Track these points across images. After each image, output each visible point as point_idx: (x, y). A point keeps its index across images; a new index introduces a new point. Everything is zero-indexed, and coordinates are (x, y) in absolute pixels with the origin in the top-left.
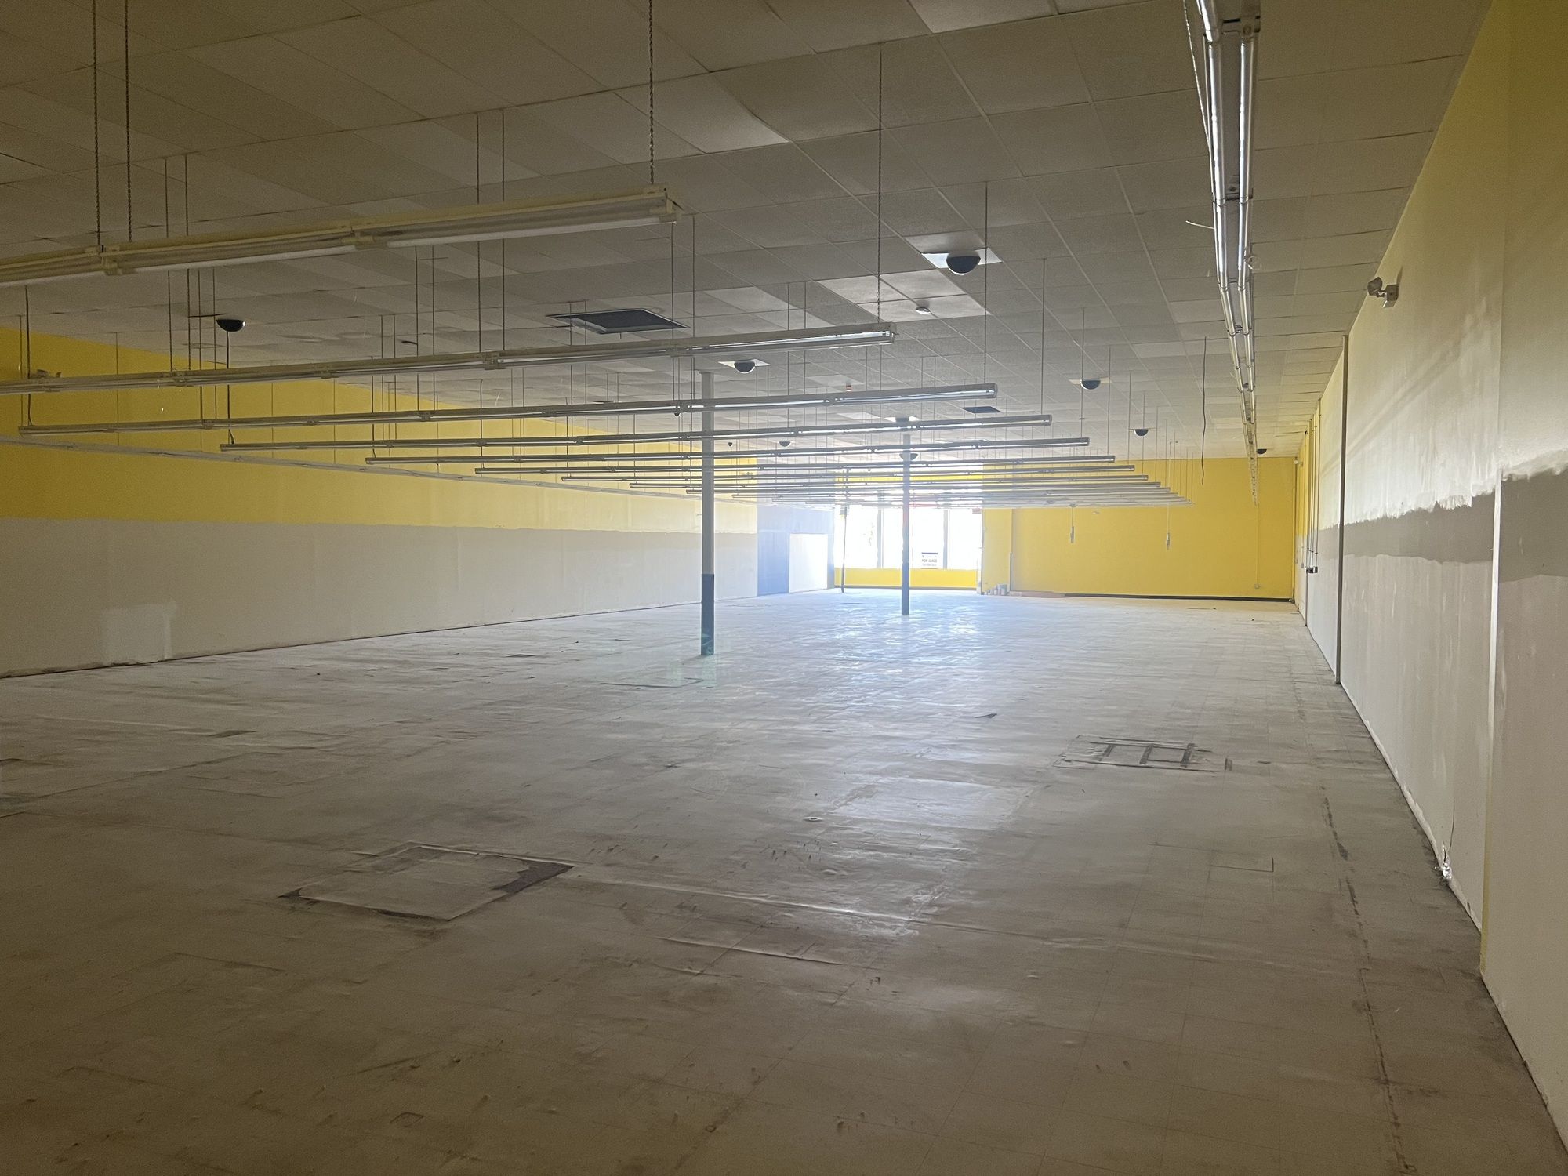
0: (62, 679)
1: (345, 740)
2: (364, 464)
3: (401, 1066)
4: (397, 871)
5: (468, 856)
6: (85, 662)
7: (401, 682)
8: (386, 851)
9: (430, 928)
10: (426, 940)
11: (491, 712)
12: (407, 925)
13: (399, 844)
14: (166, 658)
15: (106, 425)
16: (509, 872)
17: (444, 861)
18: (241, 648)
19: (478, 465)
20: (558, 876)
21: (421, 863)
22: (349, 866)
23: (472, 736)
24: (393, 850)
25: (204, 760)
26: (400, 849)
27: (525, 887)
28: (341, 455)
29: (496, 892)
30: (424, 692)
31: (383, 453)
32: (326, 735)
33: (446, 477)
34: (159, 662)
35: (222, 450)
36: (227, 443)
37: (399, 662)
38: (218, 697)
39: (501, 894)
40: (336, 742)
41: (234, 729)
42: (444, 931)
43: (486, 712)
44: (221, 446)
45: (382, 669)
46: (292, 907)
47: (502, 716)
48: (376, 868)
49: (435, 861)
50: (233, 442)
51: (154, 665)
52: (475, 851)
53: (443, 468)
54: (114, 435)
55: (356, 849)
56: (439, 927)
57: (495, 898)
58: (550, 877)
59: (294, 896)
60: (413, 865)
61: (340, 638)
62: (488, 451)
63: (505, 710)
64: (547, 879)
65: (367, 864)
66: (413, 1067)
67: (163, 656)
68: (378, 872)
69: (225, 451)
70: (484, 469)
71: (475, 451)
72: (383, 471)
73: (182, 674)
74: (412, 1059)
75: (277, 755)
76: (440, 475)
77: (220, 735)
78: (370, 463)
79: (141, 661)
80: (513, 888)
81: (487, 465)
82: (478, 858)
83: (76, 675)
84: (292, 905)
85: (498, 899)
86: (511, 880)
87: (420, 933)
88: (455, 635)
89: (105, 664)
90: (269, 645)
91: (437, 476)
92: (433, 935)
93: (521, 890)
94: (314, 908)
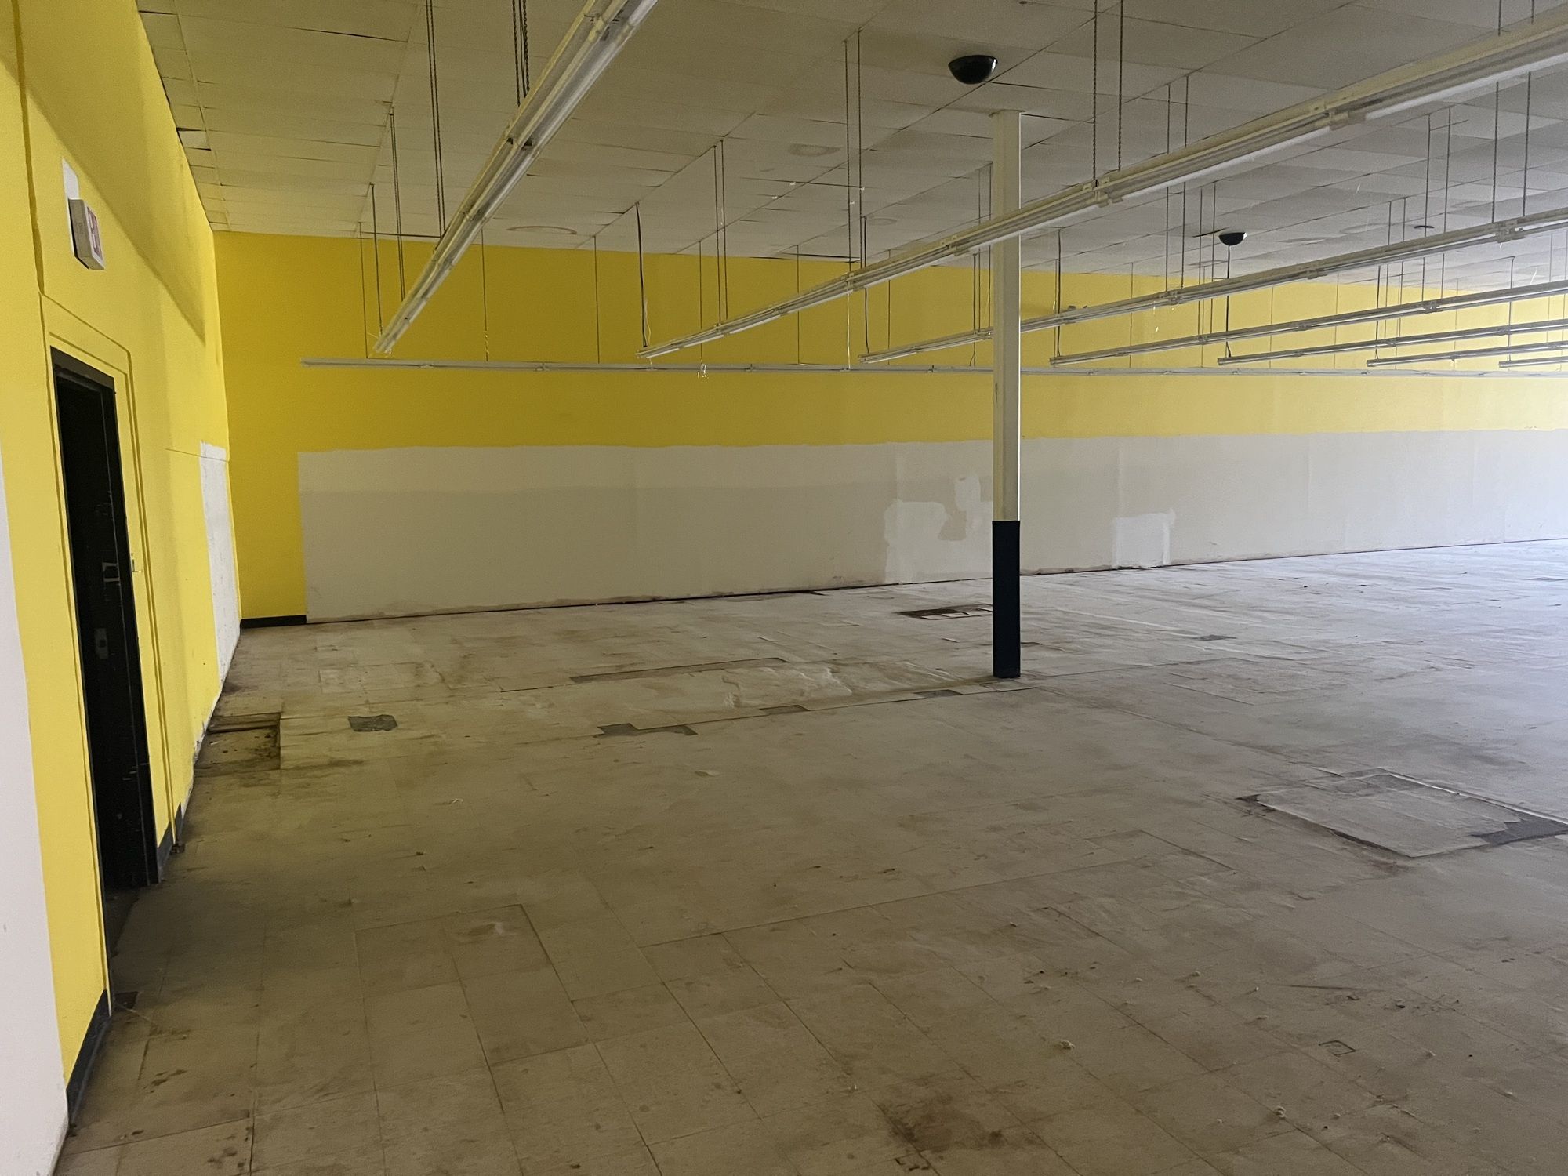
0: (1078, 579)
1: (1324, 654)
2: (1365, 367)
3: (1338, 993)
4: (1361, 796)
5: (1446, 795)
6: (1098, 565)
7: (1393, 599)
8: (1352, 773)
9: (1392, 861)
10: (1384, 873)
11: (1498, 641)
12: (1364, 853)
13: (1367, 768)
14: (1165, 563)
15: (1117, 350)
16: (1496, 821)
17: (1415, 794)
18: (1233, 557)
19: (1504, 358)
20: (1557, 837)
21: (1389, 791)
22: (1311, 781)
23: (1468, 665)
24: (1360, 774)
25: (1185, 660)
26: (1367, 774)
27: (1512, 841)
28: (1342, 359)
29: (1475, 839)
30: (1418, 612)
31: (1385, 353)
32: (1304, 647)
33: (1462, 374)
34: (1158, 567)
35: (1220, 364)
36: (1224, 356)
37: (1396, 579)
38: (1206, 602)
39: (1479, 842)
40: (1316, 656)
41: (1217, 634)
42: (1406, 869)
43: (1491, 640)
44: (1219, 360)
45: (1374, 585)
46: (1249, 811)
47: (1512, 647)
48: (1338, 789)
49: (1406, 792)
50: (1230, 355)
51: (1154, 570)
52: (1456, 790)
53: (1460, 364)
54: (1125, 358)
55: (1323, 766)
56: (1400, 862)
57: (1473, 845)
58: (1547, 836)
59: (1251, 800)
60: (1379, 792)
61: (1333, 551)
62: (1517, 340)
63: (1515, 639)
64: (1542, 837)
65: (1328, 783)
66: (1350, 998)
67: (1162, 562)
68: (1340, 793)
69: (1222, 364)
70: (1510, 362)
71: (1501, 341)
72: (1386, 374)
73: (1178, 579)
74: (1350, 989)
75: (1253, 663)
76: (1456, 373)
77: (1203, 639)
78: (1372, 366)
79: (1143, 565)
80: (1495, 839)
81: (1515, 357)
82: (1457, 798)
83: (1090, 575)
84: (1249, 809)
85: (1476, 848)
86: (1496, 830)
87: (1377, 865)
88: (1464, 552)
89: (1114, 568)
90: (1260, 556)
91: (1452, 374)
92: (1392, 869)
93: (1507, 843)
94: (1269, 816)
